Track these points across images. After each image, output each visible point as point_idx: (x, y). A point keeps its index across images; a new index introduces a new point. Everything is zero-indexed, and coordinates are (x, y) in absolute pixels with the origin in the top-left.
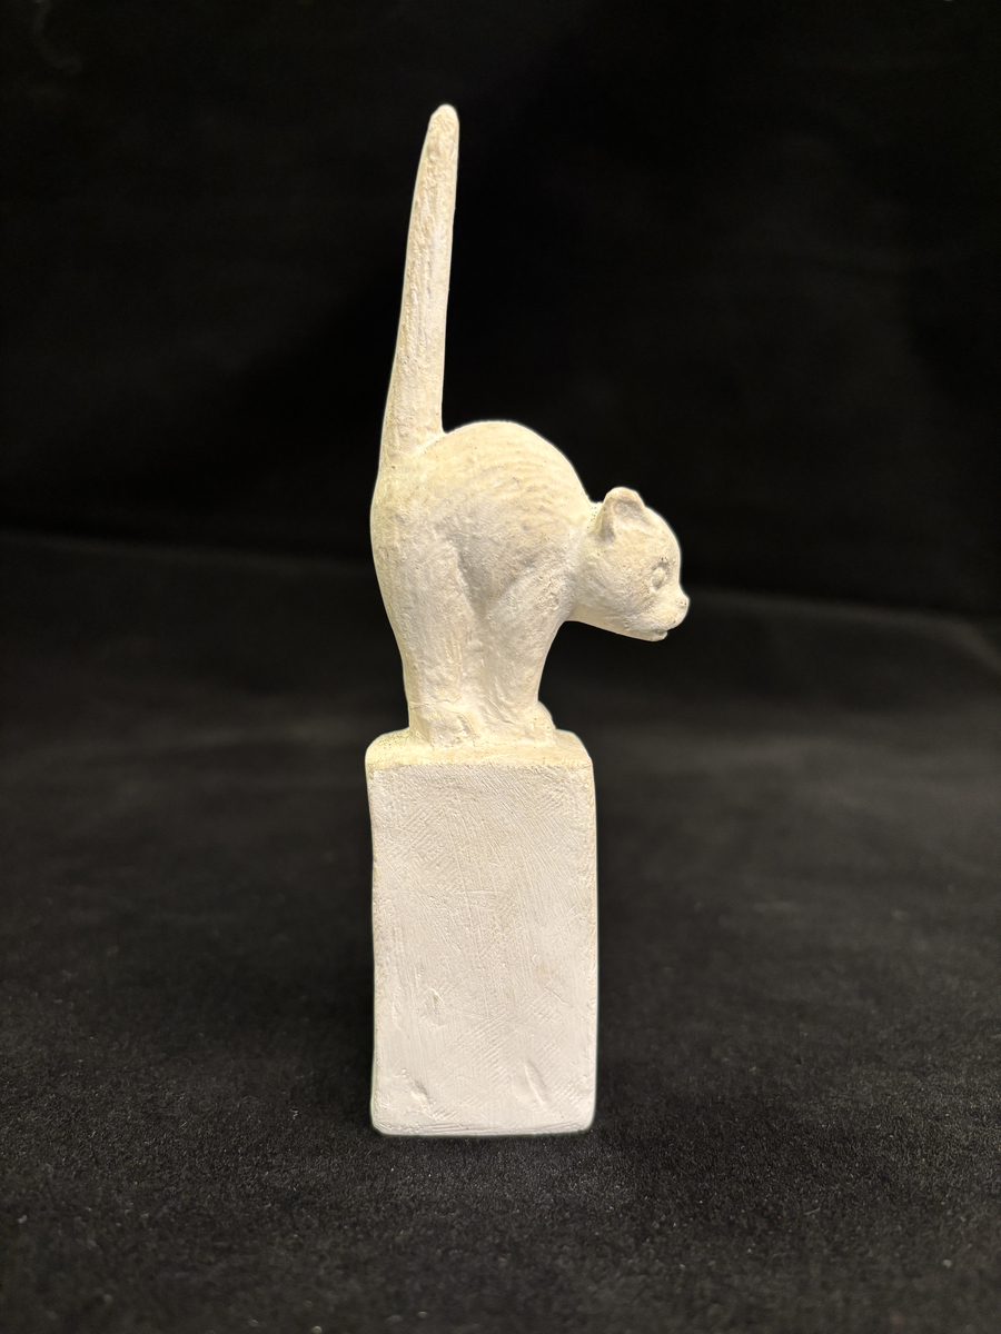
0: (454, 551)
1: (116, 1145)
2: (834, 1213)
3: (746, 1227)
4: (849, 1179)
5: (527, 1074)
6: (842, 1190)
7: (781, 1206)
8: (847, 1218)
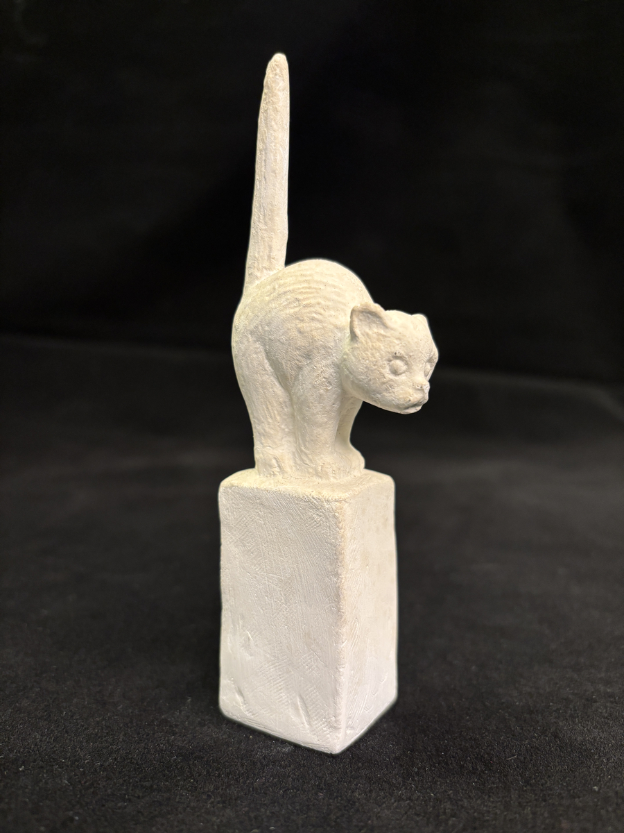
0: (261, 348)
1: (79, 721)
2: (525, 758)
3: (471, 769)
4: (535, 737)
5: (299, 703)
6: (530, 744)
7: (493, 755)
8: (533, 761)
